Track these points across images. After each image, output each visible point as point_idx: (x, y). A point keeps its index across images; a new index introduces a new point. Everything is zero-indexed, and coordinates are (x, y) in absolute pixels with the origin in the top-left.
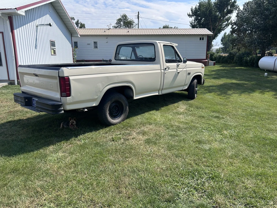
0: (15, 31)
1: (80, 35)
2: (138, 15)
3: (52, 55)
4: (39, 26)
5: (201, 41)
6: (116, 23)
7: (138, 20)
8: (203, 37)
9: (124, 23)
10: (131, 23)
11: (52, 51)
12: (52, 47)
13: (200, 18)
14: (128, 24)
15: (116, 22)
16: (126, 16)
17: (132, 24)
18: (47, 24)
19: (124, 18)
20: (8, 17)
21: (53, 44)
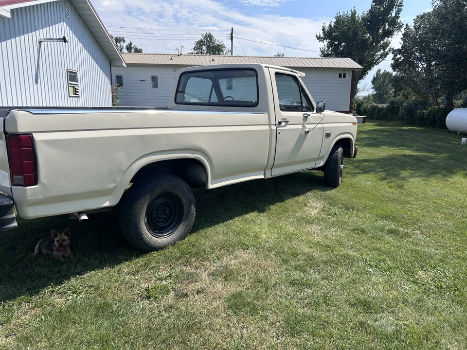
1: (128, 65)
2: (232, 33)
3: (69, 96)
4: (44, 42)
5: (340, 79)
6: (195, 48)
7: (232, 42)
8: (344, 72)
9: (208, 47)
10: (219, 49)
11: (71, 89)
12: (70, 82)
13: (337, 43)
14: (216, 50)
15: (195, 45)
16: (212, 36)
17: (222, 51)
18: (59, 39)
19: (208, 39)
21: (72, 76)
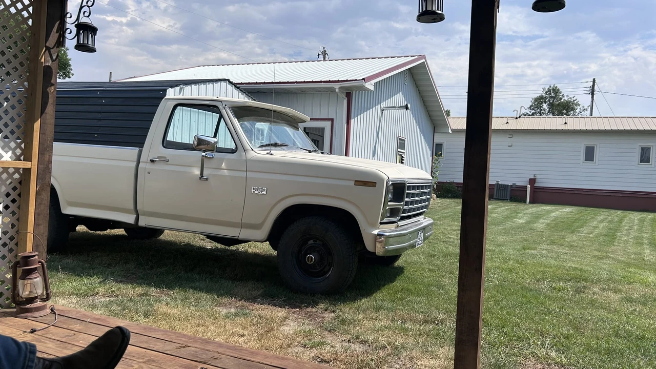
0: (352, 121)
2: (593, 86)
4: (386, 110)
6: (531, 107)
7: (593, 97)
9: (551, 105)
10: (569, 107)
11: (398, 156)
12: (399, 150)
14: (562, 108)
15: (531, 104)
16: (558, 90)
17: (573, 109)
18: (401, 107)
19: (552, 94)
20: (345, 94)
21: (401, 144)
